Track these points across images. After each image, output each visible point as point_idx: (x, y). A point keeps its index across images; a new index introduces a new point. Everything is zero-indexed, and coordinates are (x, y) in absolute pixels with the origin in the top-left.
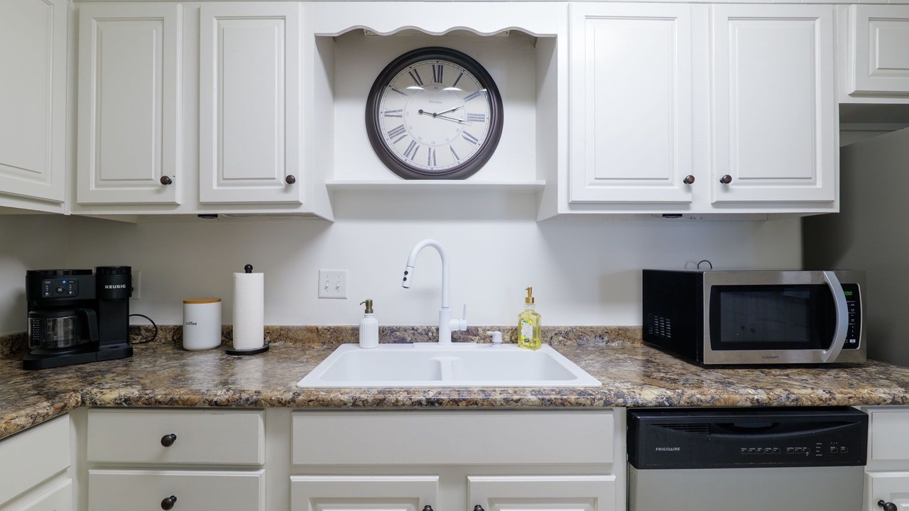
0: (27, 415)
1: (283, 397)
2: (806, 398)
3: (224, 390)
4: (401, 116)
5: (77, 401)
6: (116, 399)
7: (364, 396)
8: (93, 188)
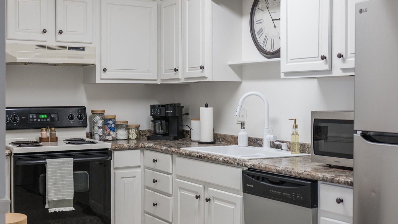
2: (294, 172)
4: (261, 23)
5: (141, 146)
6: (148, 147)
8: (163, 73)
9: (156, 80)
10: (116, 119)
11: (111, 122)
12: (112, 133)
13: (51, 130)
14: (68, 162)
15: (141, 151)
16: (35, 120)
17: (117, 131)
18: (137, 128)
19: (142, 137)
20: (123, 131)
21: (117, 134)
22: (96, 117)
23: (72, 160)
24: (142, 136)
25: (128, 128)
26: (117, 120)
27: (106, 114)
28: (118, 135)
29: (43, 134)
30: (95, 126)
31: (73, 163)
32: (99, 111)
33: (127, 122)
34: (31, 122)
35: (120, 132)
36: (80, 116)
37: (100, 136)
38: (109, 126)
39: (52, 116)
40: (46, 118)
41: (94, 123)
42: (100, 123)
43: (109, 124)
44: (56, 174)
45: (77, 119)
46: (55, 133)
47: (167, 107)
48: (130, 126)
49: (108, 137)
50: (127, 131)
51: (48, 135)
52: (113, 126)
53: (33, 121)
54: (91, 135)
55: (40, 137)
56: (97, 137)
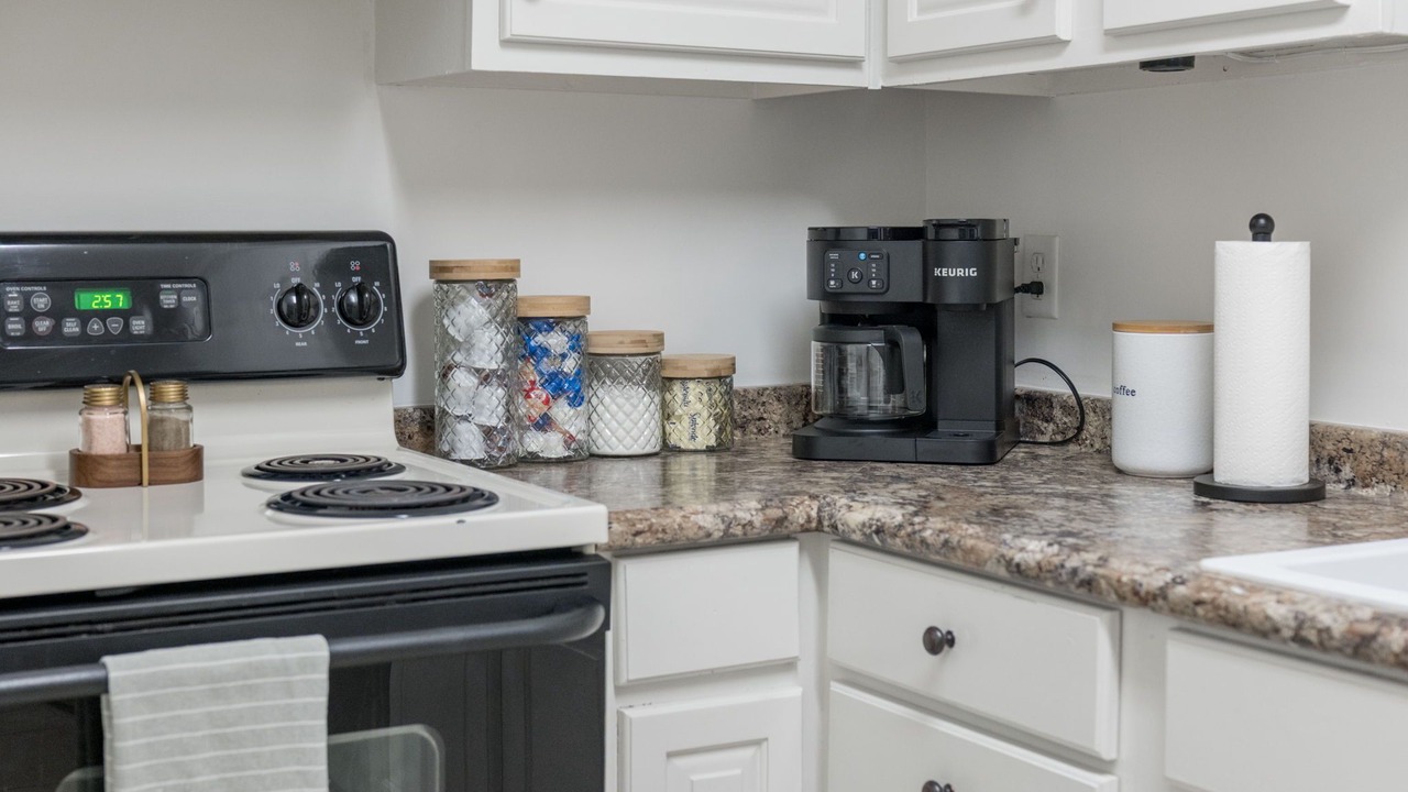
0: (717, 515)
1: (1145, 581)
3: (1044, 543)
5: (809, 517)
6: (864, 525)
7: (1326, 619)
8: (913, 16)
9: (853, 63)
10: (589, 318)
11: (556, 341)
12: (562, 411)
13: (155, 398)
14: (284, 668)
15: (801, 549)
16: (43, 326)
17: (594, 401)
18: (721, 377)
19: (738, 433)
20: (635, 401)
21: (594, 416)
22: (461, 307)
23: (316, 649)
24: (743, 427)
25: (660, 378)
26: (595, 323)
27: (525, 287)
28: (601, 425)
29: (95, 430)
30: (458, 366)
31: (322, 677)
32: (482, 264)
33: (659, 338)
34: (15, 340)
35: (614, 408)
36: (353, 298)
37: (488, 432)
38: (547, 366)
39: (168, 300)
40: (126, 315)
41: (448, 343)
42: (488, 348)
43: (546, 351)
44: (190, 776)
45: (340, 320)
46: (183, 416)
47: (937, 239)
48: (677, 368)
49: (535, 442)
50: (657, 399)
51: (138, 437)
52: (570, 365)
53: (29, 336)
54: (425, 429)
55: (79, 445)
56: (469, 442)
